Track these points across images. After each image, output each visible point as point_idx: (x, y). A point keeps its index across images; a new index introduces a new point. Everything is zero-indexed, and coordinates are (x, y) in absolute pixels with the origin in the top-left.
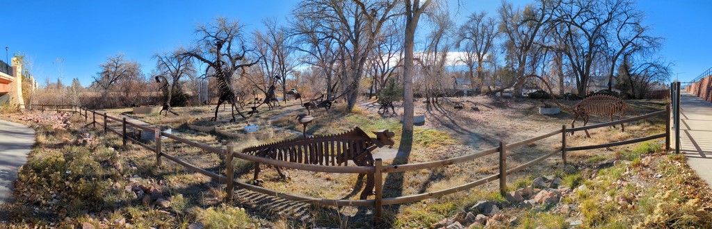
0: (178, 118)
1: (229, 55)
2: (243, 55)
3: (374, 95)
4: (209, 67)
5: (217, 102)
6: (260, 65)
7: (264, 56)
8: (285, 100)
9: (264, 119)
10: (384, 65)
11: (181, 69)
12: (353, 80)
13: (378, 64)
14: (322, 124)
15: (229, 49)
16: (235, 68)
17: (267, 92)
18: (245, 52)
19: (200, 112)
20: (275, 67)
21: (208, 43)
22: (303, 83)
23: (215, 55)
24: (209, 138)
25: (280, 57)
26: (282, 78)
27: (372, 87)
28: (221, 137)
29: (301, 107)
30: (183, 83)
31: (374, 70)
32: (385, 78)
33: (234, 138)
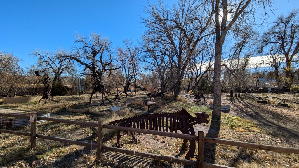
0: (57, 104)
1: (101, 62)
2: (111, 62)
3: (190, 90)
4: (86, 68)
5: (91, 92)
6: (121, 70)
7: (124, 64)
8: (135, 91)
9: (123, 103)
10: (197, 70)
11: (62, 67)
12: (177, 80)
13: (194, 70)
14: (159, 106)
15: (101, 57)
16: (105, 71)
17: (125, 86)
18: (112, 60)
19: (77, 99)
20: (130, 71)
21: (86, 52)
22: (146, 81)
23: (91, 61)
24: (84, 116)
25: (134, 66)
26: (134, 78)
27: (189, 85)
28: (93, 115)
29: (145, 96)
30: (63, 78)
31: (190, 74)
32: (198, 79)
33: (103, 116)
